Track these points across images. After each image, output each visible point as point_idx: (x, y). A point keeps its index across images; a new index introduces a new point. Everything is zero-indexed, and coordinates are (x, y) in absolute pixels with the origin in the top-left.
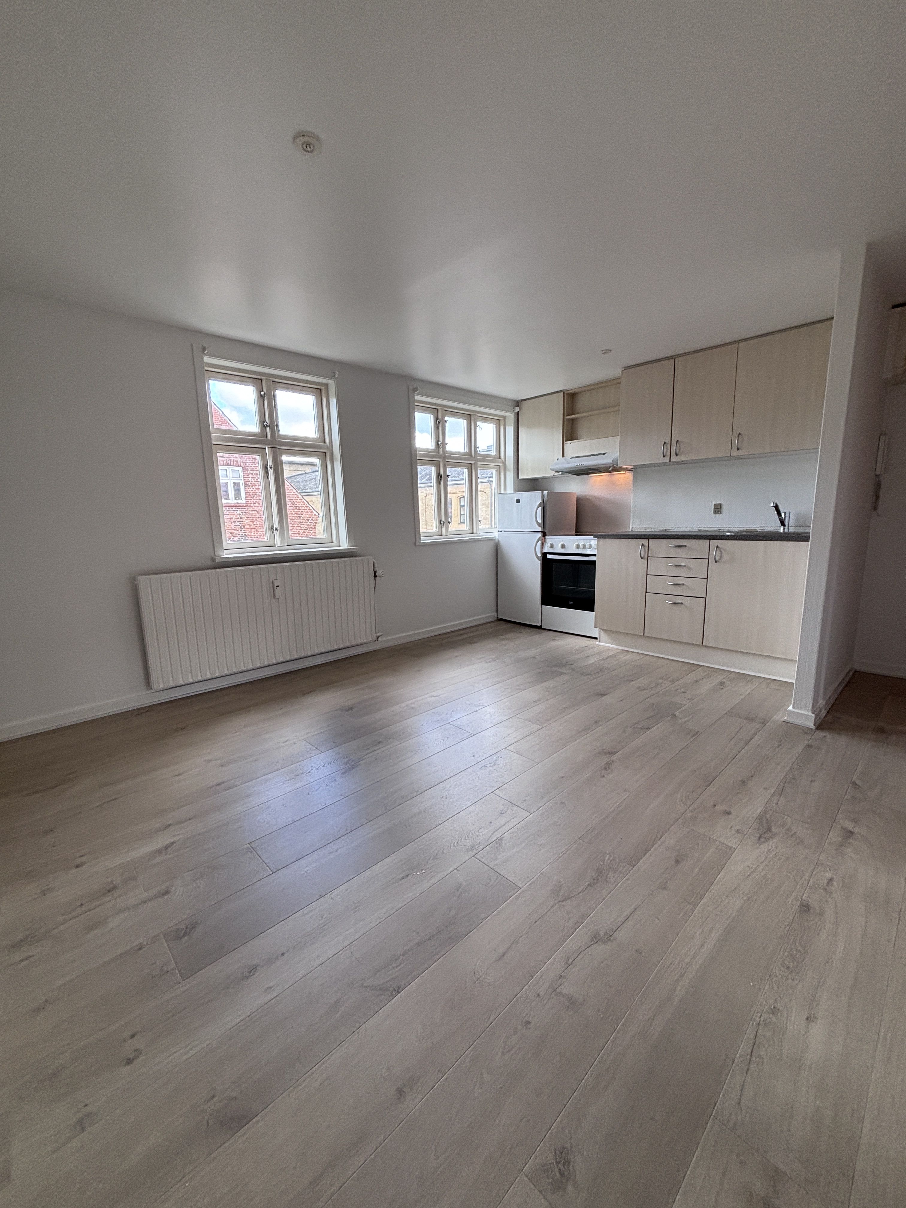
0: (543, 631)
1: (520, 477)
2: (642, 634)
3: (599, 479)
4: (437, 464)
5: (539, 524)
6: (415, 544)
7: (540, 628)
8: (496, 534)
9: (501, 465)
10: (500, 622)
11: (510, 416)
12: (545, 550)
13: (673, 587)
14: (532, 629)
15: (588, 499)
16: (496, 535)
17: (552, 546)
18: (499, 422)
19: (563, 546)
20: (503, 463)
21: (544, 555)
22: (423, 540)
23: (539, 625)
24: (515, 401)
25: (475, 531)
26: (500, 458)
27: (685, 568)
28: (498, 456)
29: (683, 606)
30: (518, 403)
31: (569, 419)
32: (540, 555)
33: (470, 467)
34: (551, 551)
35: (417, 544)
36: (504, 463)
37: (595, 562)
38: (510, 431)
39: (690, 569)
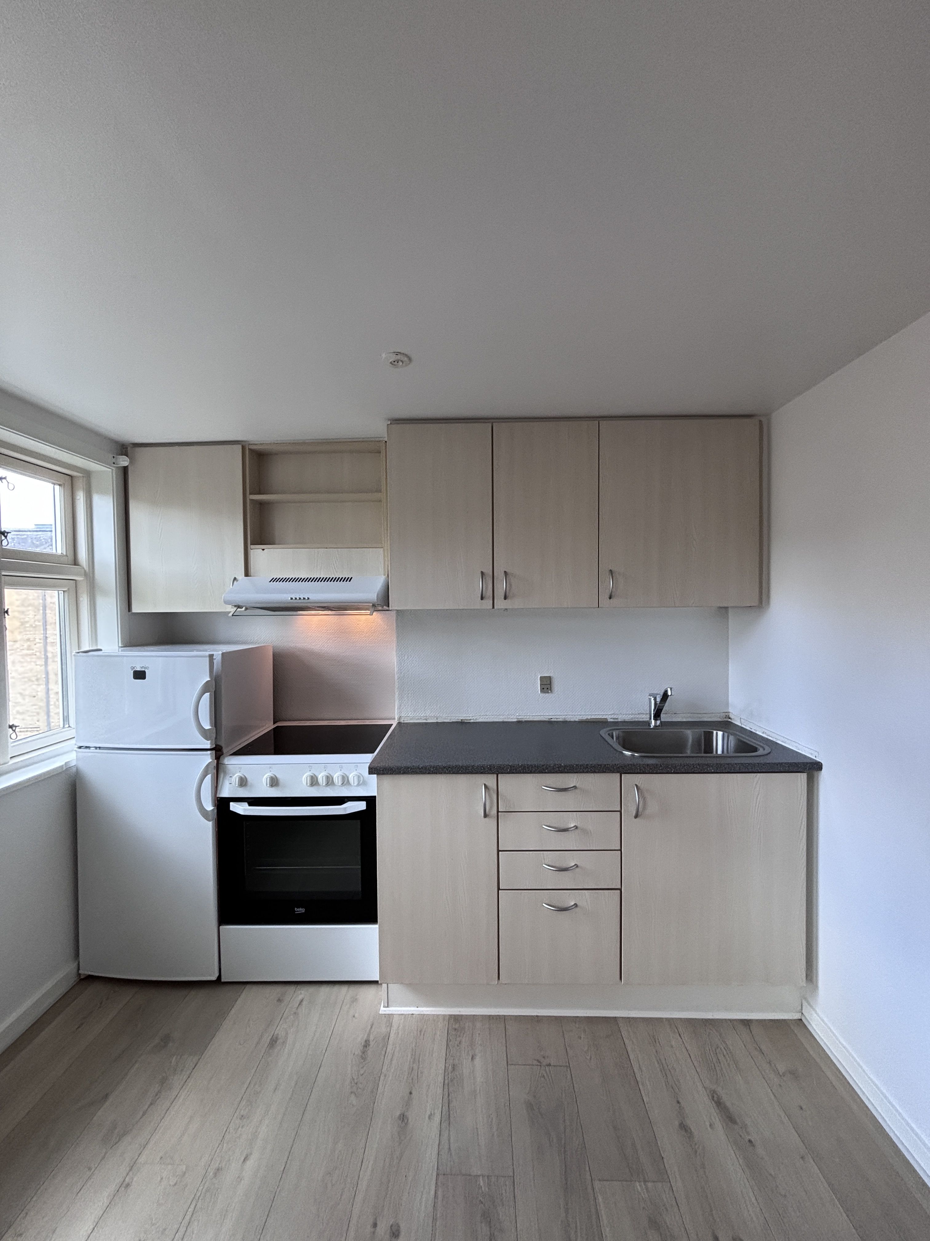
1: (136, 609)
2: (495, 980)
5: (205, 734)
7: (216, 984)
9: (79, 579)
11: (104, 473)
12: (225, 793)
13: (552, 873)
17: (243, 782)
18: (72, 481)
19: (274, 782)
20: (86, 574)
21: (222, 804)
23: (213, 976)
24: (116, 442)
26: (75, 562)
27: (576, 831)
28: (71, 557)
29: (578, 910)
30: (126, 448)
31: (256, 501)
32: (209, 807)
34: (241, 794)
36: (90, 576)
39: (585, 832)
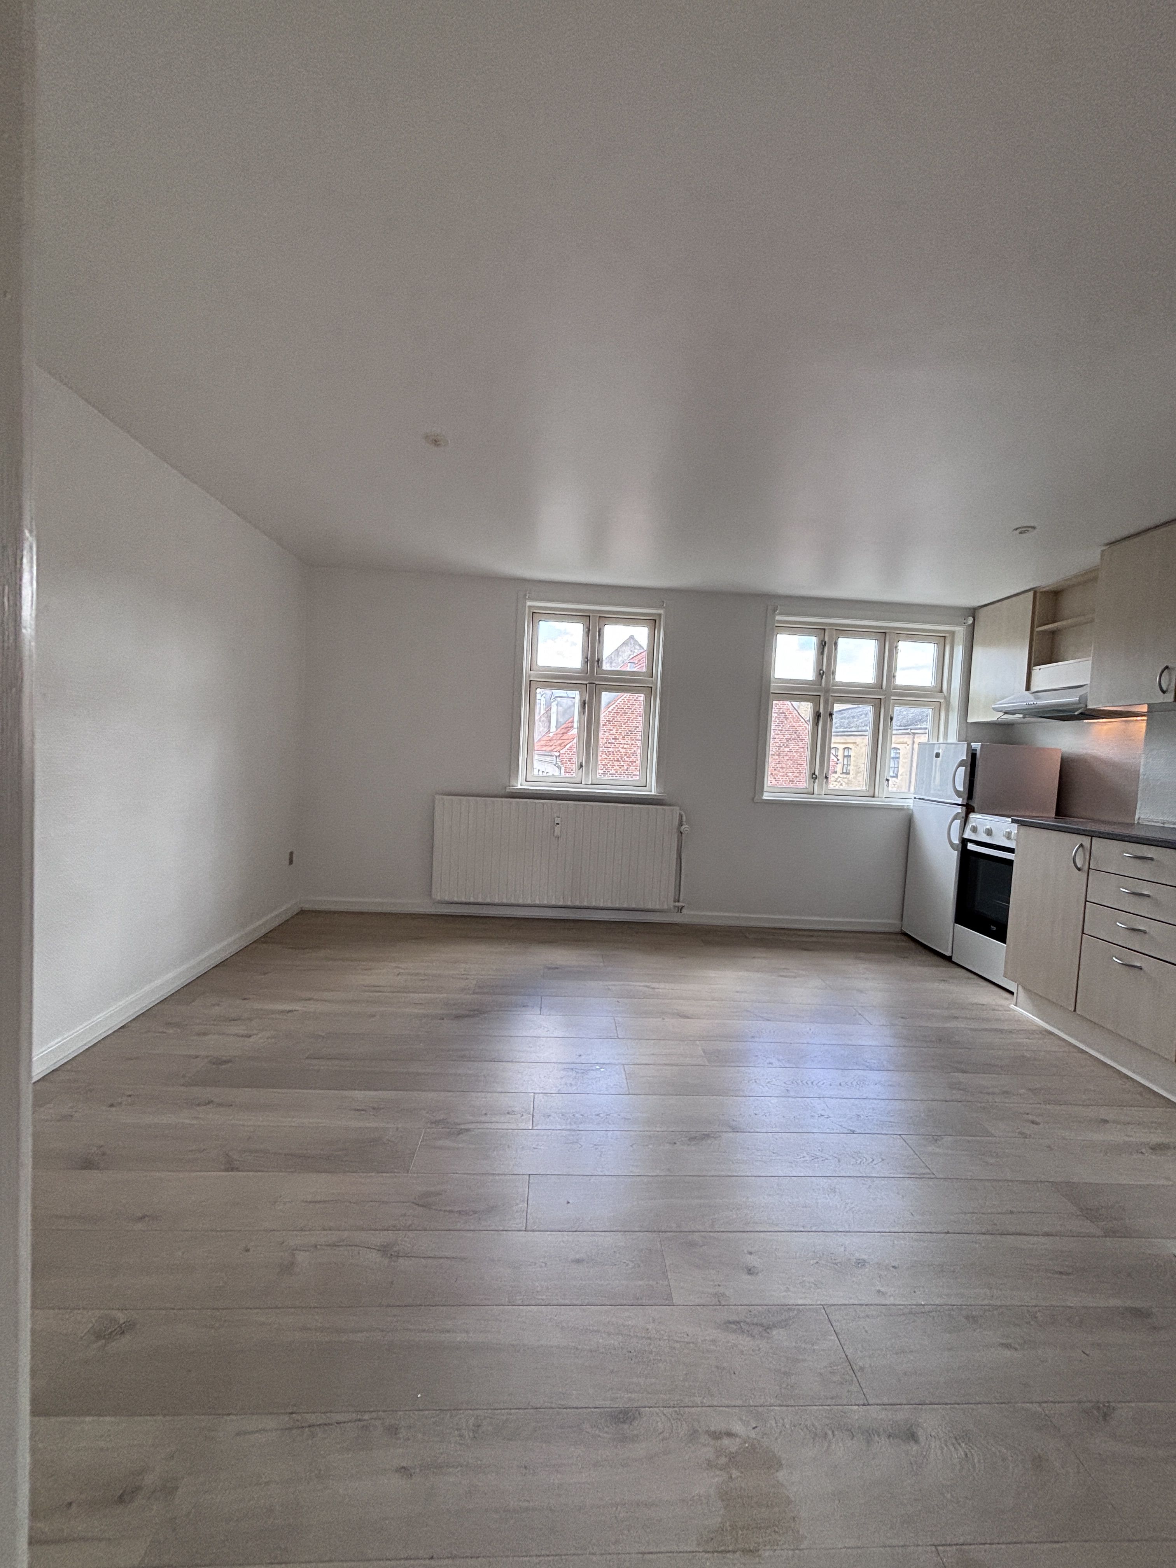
0: (952, 965)
1: (969, 720)
2: (1073, 1010)
3: (1105, 727)
4: (815, 699)
5: (958, 794)
6: (753, 799)
7: (949, 959)
8: (911, 801)
9: (942, 701)
10: (903, 937)
11: (960, 631)
12: (966, 836)
13: (1128, 932)
14: (936, 958)
15: (1086, 761)
16: (910, 803)
17: (975, 830)
18: (943, 641)
19: (989, 832)
20: (945, 698)
21: (964, 842)
22: (766, 796)
23: (948, 954)
24: (970, 609)
25: (876, 794)
26: (941, 691)
27: (1147, 900)
28: (939, 688)
29: (1142, 973)
30: (974, 612)
31: (1041, 631)
32: (956, 841)
33: (878, 705)
34: (973, 837)
35: (755, 800)
36: (947, 699)
37: (1010, 863)
38: (959, 652)
39: (1157, 903)
